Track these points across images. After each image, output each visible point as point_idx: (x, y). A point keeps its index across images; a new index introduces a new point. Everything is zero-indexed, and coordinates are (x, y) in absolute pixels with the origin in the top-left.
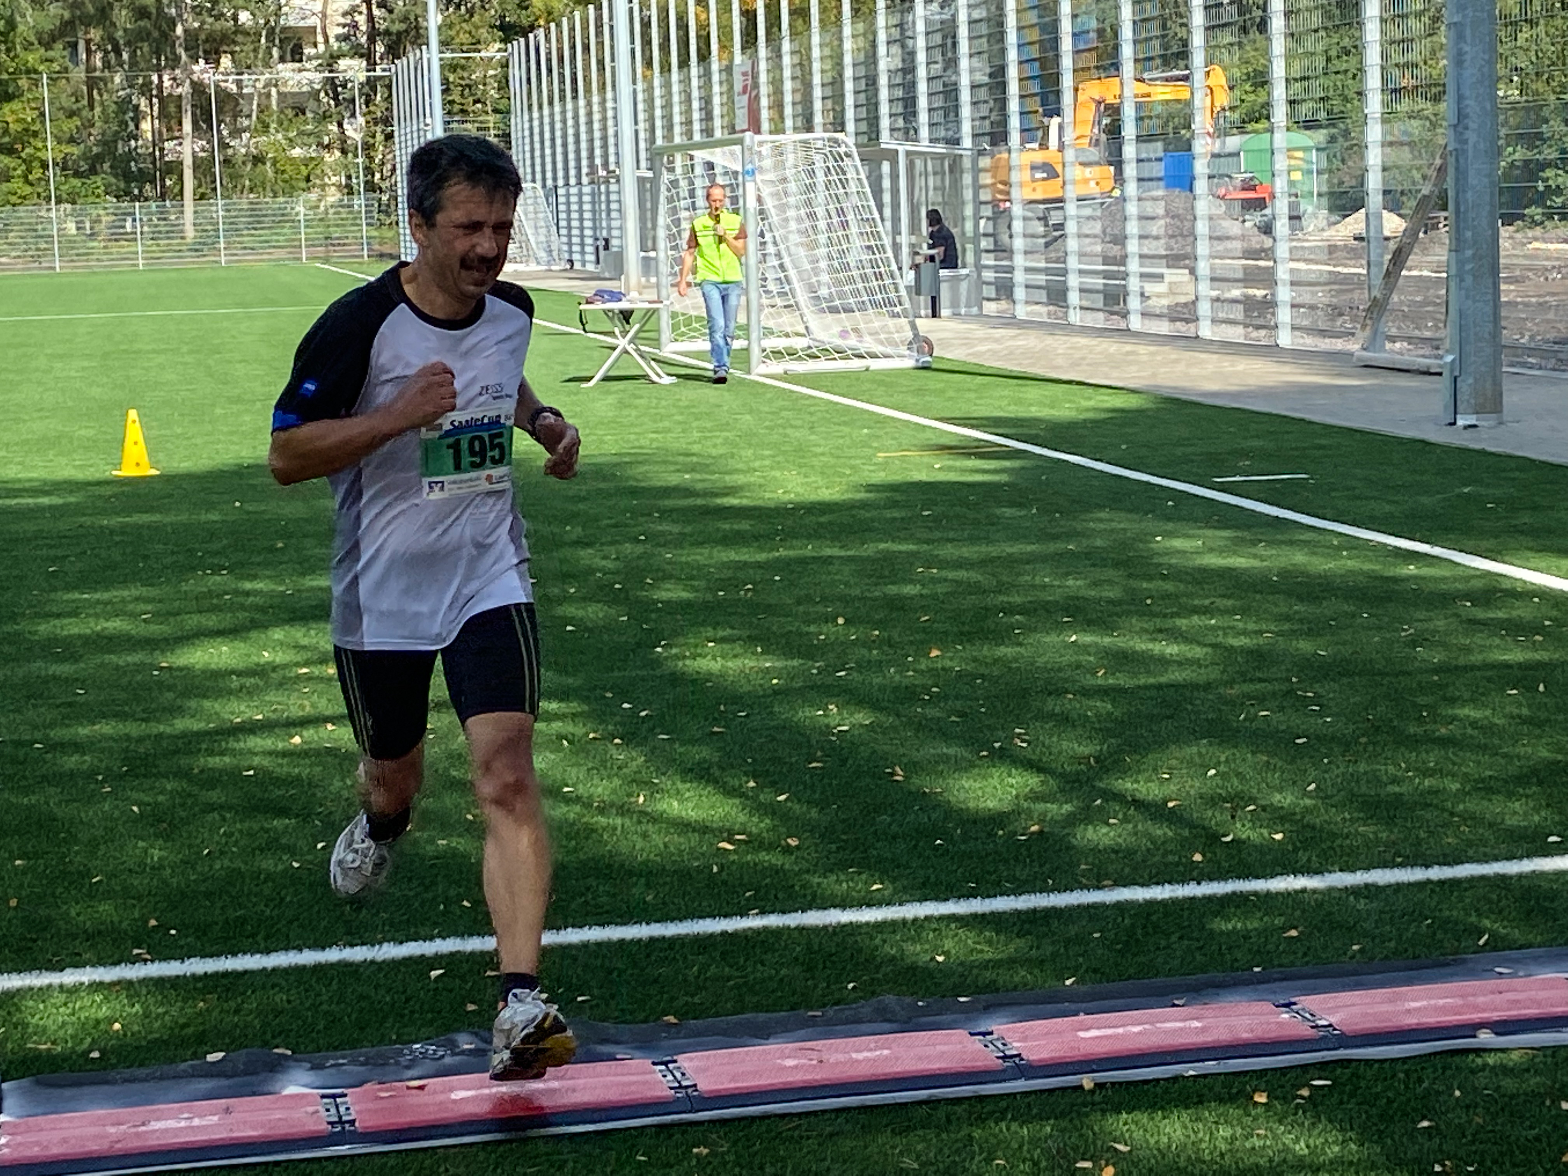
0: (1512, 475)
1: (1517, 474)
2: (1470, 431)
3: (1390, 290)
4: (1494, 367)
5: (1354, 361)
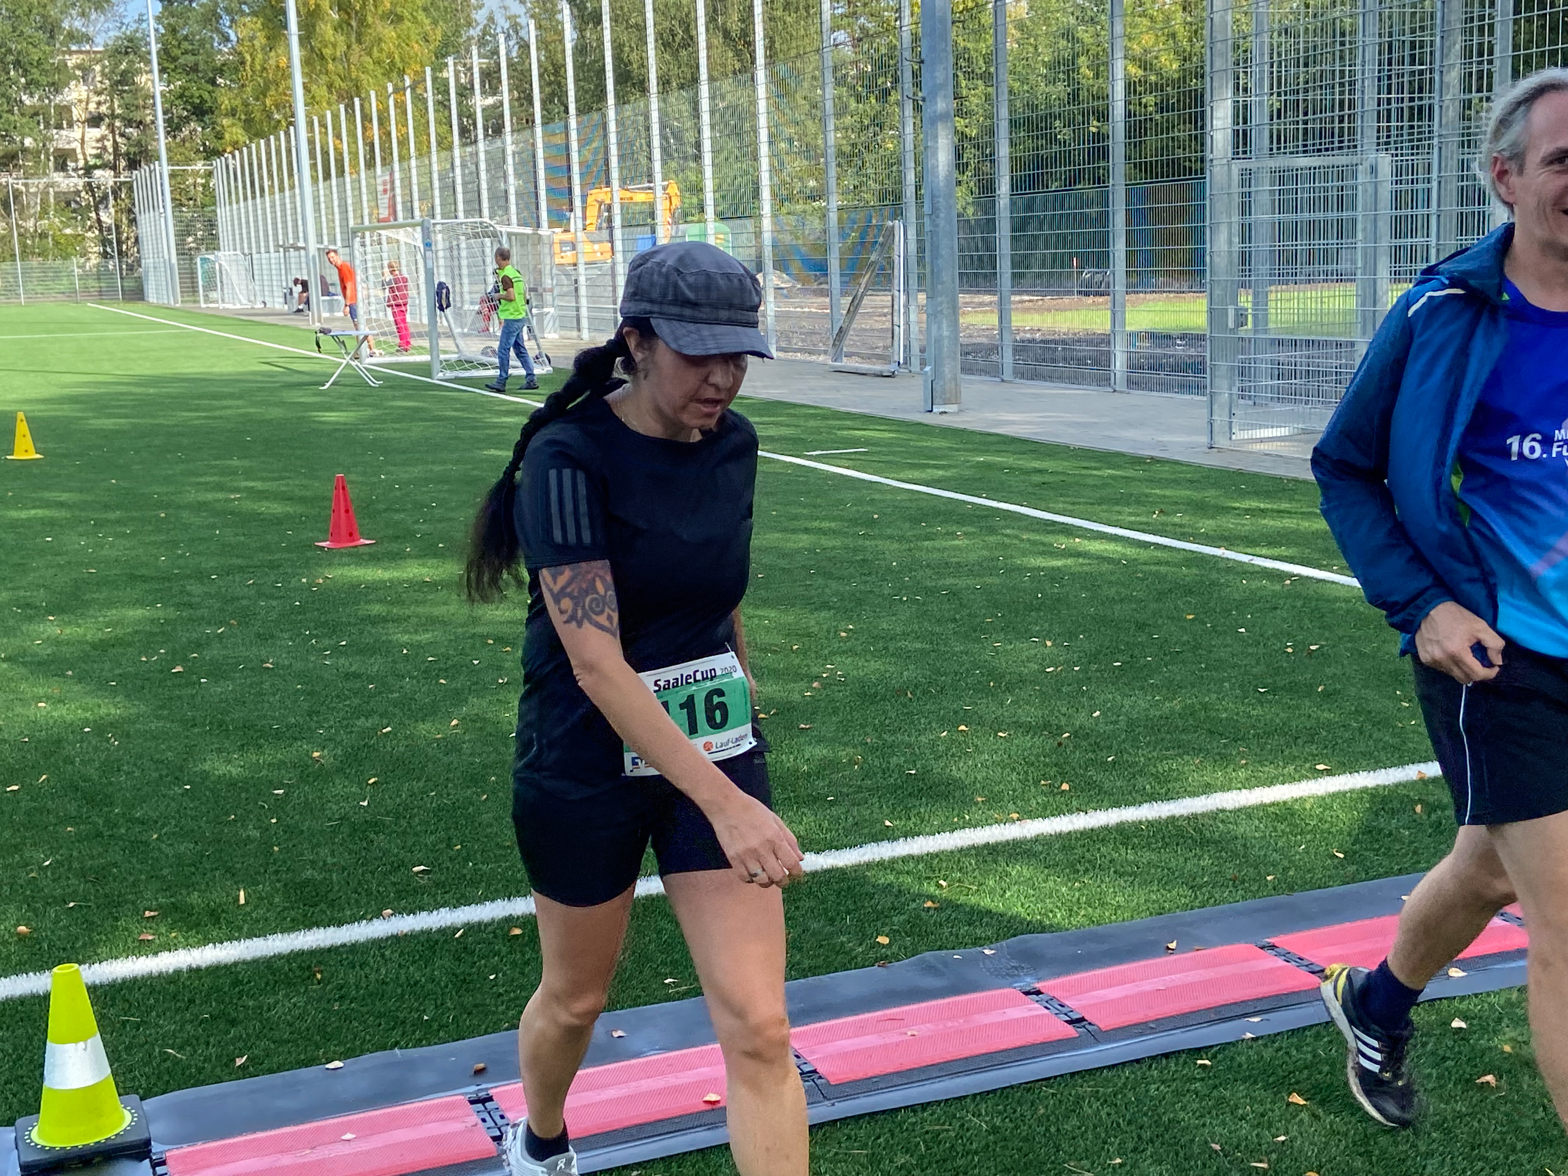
2: (944, 416)
3: (851, 322)
4: (955, 374)
5: (827, 368)
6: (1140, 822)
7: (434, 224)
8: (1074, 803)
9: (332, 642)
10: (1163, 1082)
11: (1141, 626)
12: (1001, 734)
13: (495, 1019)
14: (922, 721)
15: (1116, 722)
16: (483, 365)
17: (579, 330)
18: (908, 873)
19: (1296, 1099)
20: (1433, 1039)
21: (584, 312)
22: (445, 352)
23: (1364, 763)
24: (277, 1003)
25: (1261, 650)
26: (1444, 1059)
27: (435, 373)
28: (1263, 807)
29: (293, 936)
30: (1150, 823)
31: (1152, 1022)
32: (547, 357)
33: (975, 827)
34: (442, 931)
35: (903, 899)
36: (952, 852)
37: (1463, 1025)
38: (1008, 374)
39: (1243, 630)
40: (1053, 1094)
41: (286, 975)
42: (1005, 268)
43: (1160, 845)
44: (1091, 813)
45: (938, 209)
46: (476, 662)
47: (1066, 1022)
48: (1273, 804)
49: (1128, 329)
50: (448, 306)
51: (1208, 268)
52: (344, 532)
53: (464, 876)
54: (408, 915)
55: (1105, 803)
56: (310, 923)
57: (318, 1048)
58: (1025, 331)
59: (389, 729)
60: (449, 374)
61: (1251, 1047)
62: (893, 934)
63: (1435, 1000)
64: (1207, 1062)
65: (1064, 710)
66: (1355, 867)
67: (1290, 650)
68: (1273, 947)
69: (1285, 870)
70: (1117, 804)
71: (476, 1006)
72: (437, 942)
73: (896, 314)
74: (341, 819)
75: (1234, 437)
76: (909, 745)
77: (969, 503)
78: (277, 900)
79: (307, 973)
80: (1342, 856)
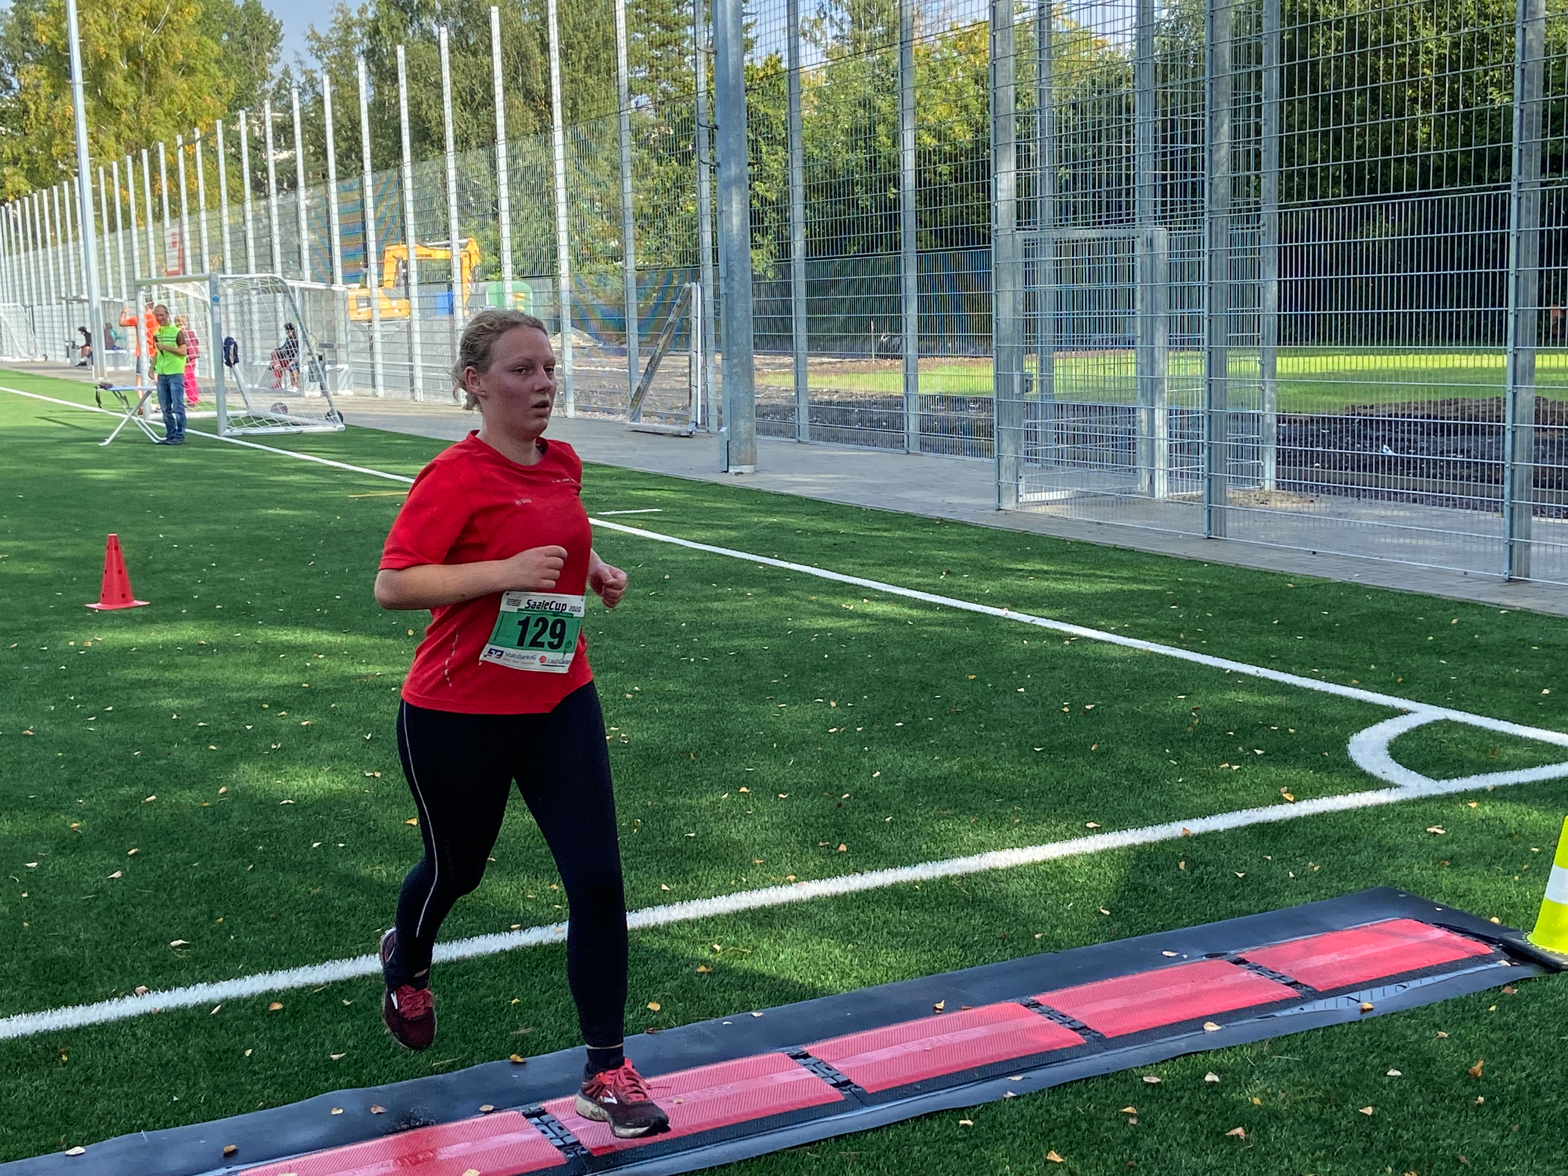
2: (740, 476)
3: (649, 382)
4: (751, 435)
5: (625, 428)
6: (915, 883)
7: (223, 279)
8: (852, 864)
9: (98, 708)
10: (925, 1143)
11: (924, 687)
12: (781, 796)
13: (250, 1097)
14: (704, 783)
15: (896, 783)
16: (272, 421)
17: (374, 386)
18: (683, 938)
19: (1054, 1157)
20: (1187, 1094)
21: (379, 369)
22: (234, 408)
23: (1133, 821)
24: (17, 1087)
25: (1039, 710)
26: (1198, 1112)
27: (222, 428)
28: (1035, 865)
29: (38, 1016)
30: (924, 883)
31: (917, 1083)
32: (340, 414)
33: (752, 889)
34: (198, 1007)
35: (676, 965)
36: (728, 916)
37: (1217, 1079)
38: (805, 436)
39: (1022, 690)
40: (817, 1159)
41: (30, 1056)
42: (800, 332)
43: (933, 904)
44: (867, 874)
45: (733, 272)
46: (249, 727)
47: (833, 1085)
48: (1044, 862)
49: (922, 391)
50: (236, 361)
51: (994, 335)
52: (117, 593)
53: (226, 950)
54: (163, 991)
55: (882, 864)
56: (57, 1002)
57: (59, 1132)
58: (822, 393)
59: (153, 797)
60: (237, 431)
61: (1013, 1106)
62: (665, 1002)
63: (1190, 1054)
64: (969, 1122)
65: (845, 771)
66: (1120, 924)
67: (1066, 710)
68: (1037, 1005)
69: (1054, 927)
70: (893, 865)
71: (230, 1085)
72: (192, 1019)
73: (693, 375)
74: (96, 893)
75: (1020, 500)
76: (691, 808)
77: (760, 564)
78: (23, 978)
79: (52, 1055)
80: (1107, 913)
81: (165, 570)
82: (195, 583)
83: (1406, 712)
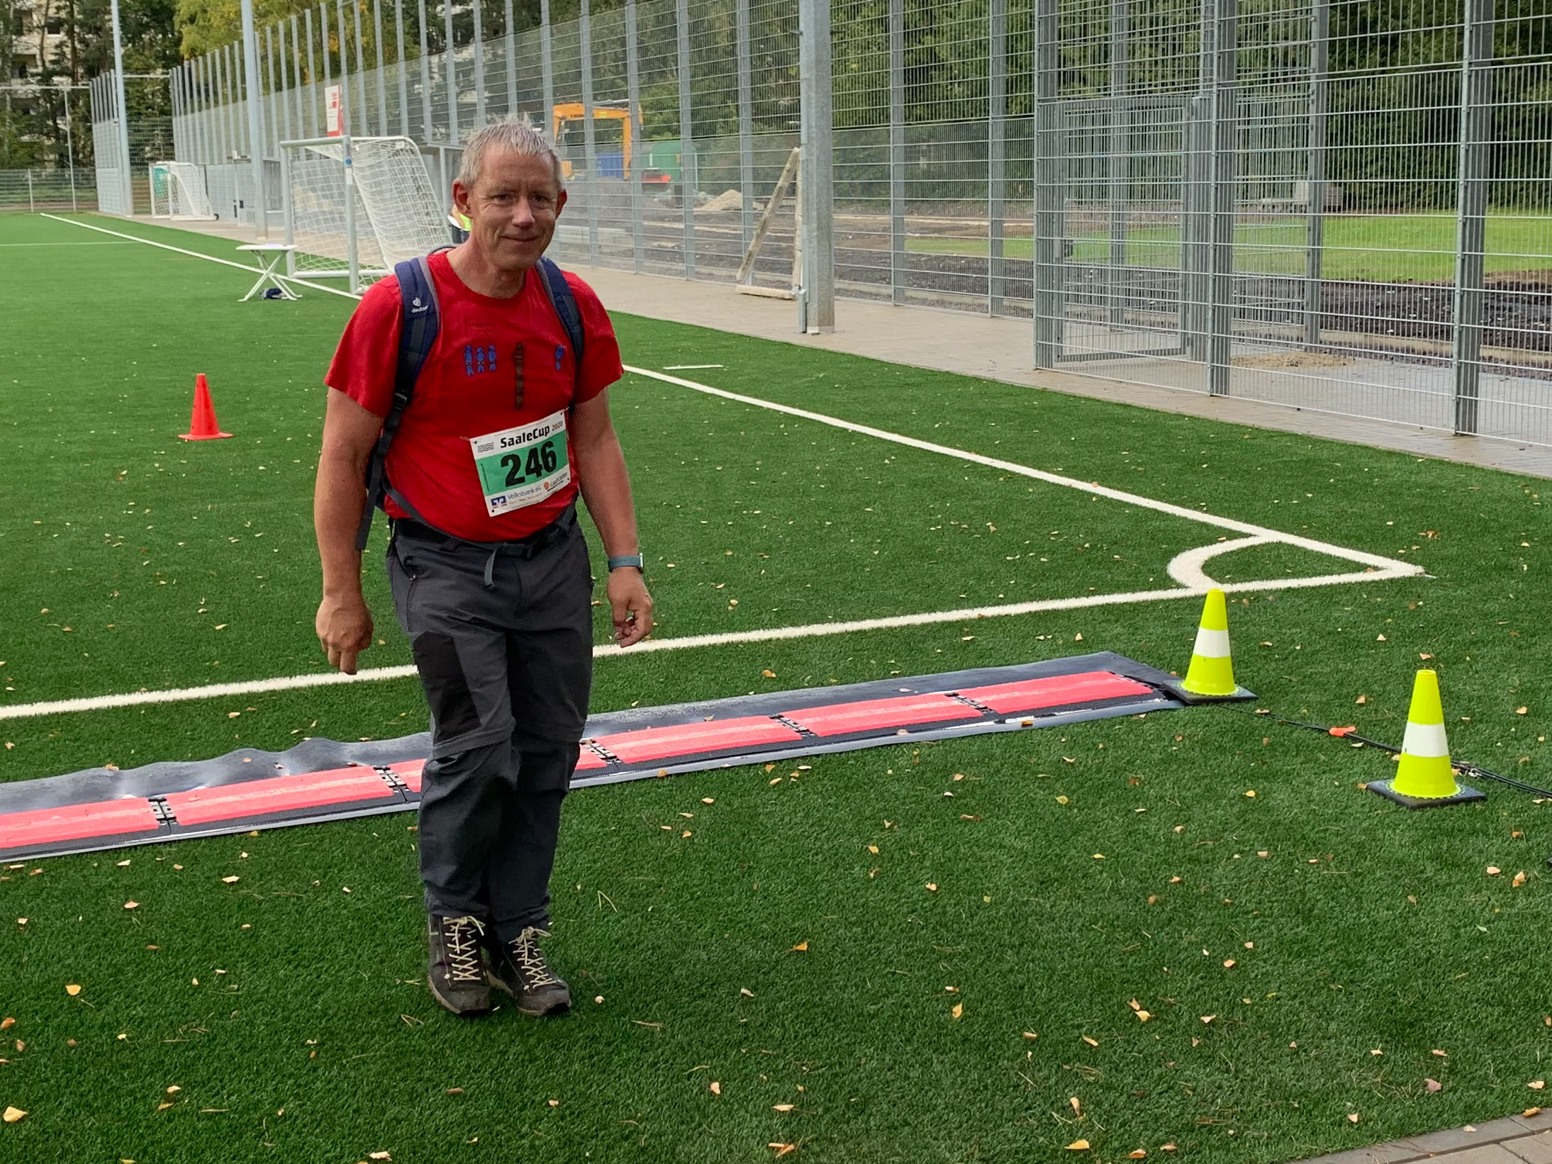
0: (844, 365)
1: (849, 365)
2: (814, 338)
4: (830, 297)
5: (736, 291)
7: (356, 142)
27: (353, 287)
42: (896, 195)
45: (813, 139)
47: (602, 758)
81: (257, 409)
82: (278, 420)
83: (1248, 536)
